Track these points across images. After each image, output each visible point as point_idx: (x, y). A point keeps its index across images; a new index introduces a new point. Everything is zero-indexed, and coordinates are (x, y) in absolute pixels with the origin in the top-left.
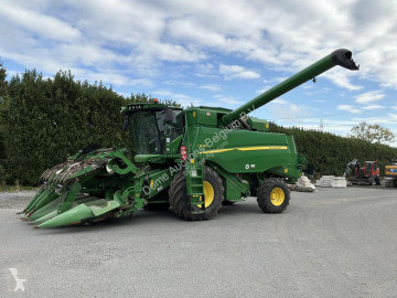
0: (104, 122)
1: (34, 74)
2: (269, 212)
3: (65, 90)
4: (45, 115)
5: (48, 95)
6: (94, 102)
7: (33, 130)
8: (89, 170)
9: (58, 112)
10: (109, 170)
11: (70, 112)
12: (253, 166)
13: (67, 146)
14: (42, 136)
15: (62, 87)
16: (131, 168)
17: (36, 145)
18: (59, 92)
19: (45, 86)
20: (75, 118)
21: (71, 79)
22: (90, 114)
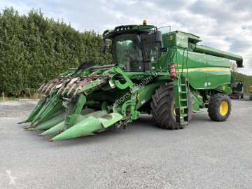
0: (66, 50)
1: (12, 11)
2: (218, 121)
3: (37, 24)
4: (23, 43)
5: (24, 27)
6: (58, 35)
7: (14, 54)
8: (95, 85)
9: (32, 41)
10: (112, 85)
11: (42, 42)
12: (209, 84)
13: (40, 67)
14: (21, 59)
15: (35, 21)
16: (129, 84)
17: (16, 66)
18: (33, 25)
19: (22, 20)
20: (45, 47)
21: (42, 16)
22: (56, 44)
